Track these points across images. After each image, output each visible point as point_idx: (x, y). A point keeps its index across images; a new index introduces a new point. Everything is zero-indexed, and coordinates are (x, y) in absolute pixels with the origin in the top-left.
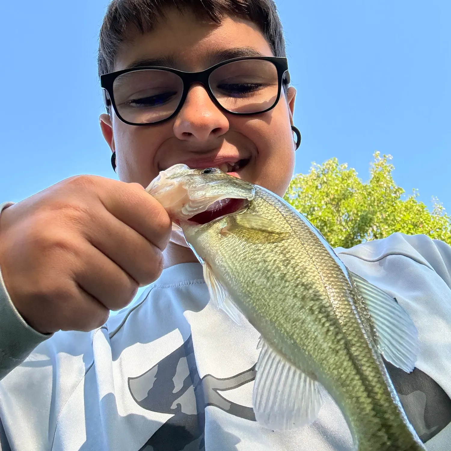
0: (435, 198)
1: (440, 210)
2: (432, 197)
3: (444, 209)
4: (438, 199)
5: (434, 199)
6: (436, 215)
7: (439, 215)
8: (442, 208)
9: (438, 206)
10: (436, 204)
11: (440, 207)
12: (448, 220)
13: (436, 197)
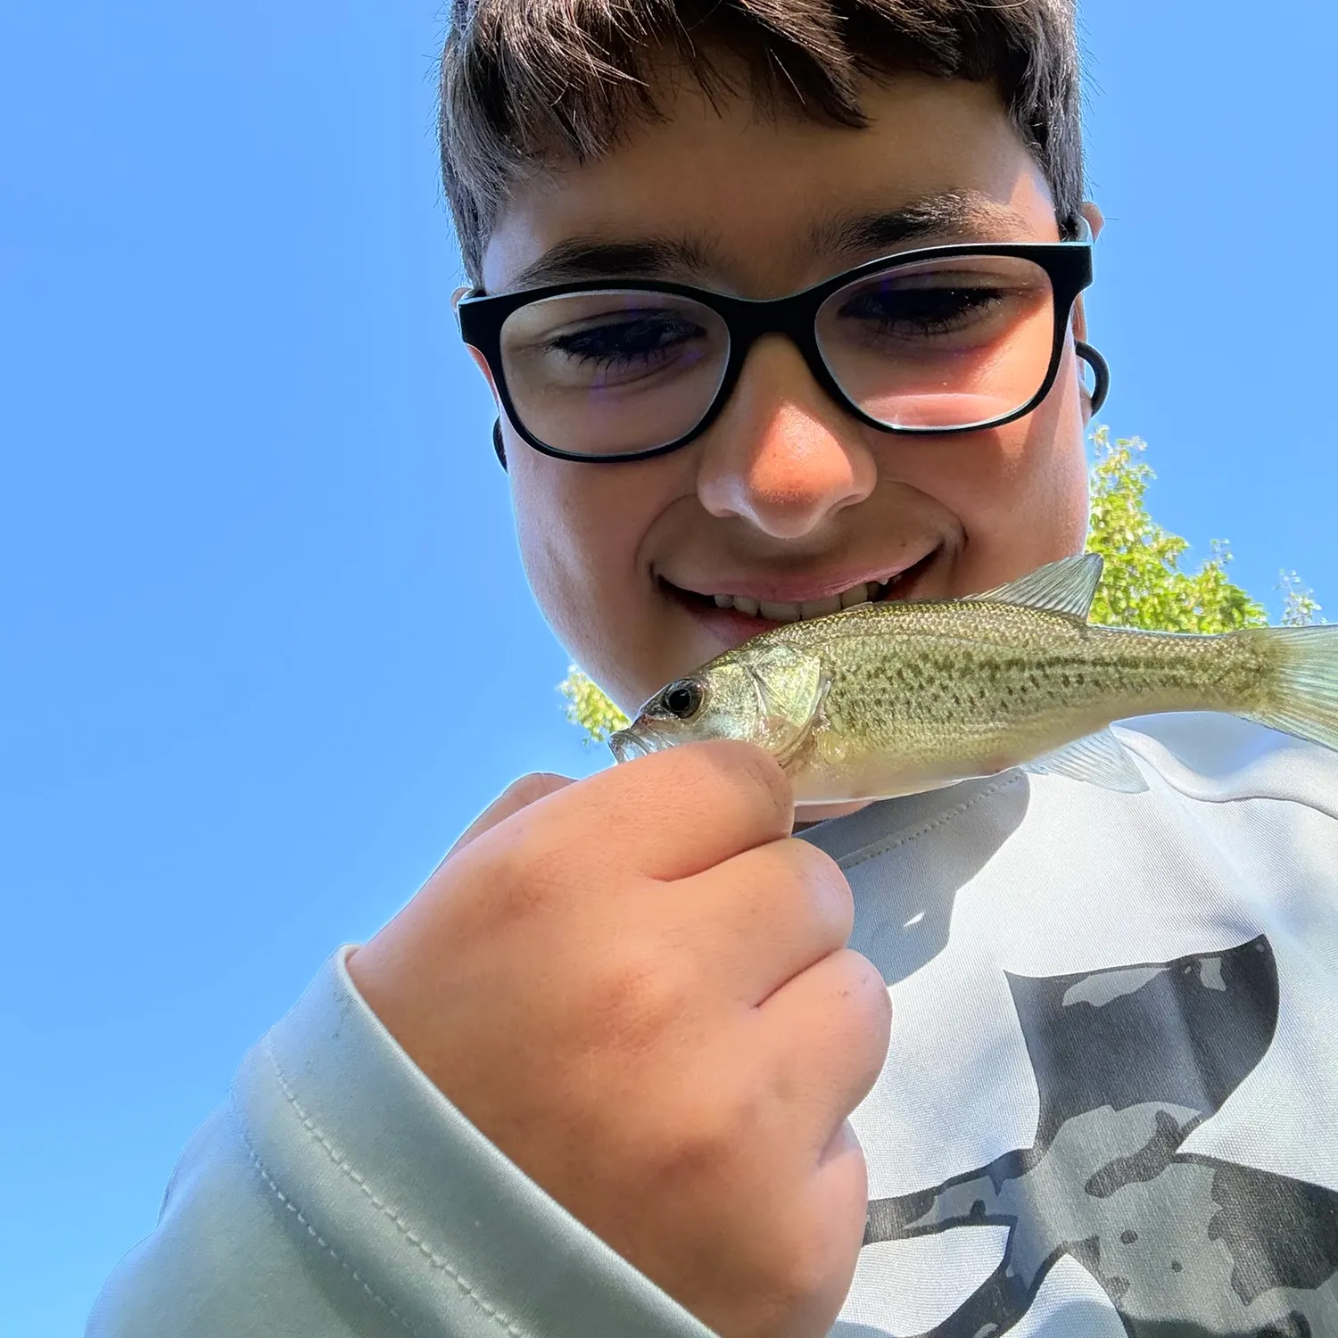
0: (1290, 577)
1: (1305, 611)
2: (1282, 572)
3: (1319, 608)
4: (1297, 580)
5: (1286, 579)
8: (1310, 604)
9: (1300, 599)
10: (1293, 594)
11: (1307, 602)
13: (1294, 573)
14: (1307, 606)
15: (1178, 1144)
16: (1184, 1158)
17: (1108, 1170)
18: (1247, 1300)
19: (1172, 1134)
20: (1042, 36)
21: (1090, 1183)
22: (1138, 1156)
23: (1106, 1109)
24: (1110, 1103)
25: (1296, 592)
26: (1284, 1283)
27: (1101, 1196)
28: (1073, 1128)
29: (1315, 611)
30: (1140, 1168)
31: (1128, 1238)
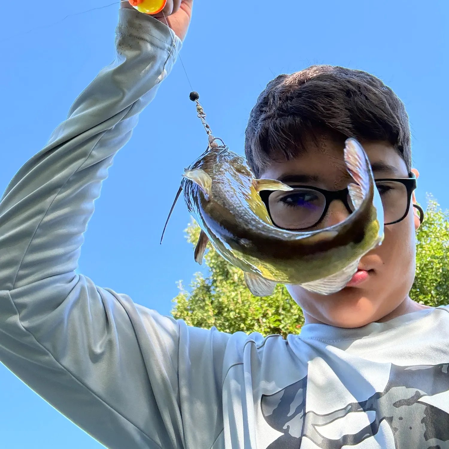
0: (430, 195)
1: (434, 206)
3: (439, 205)
4: (432, 196)
5: (428, 195)
6: (431, 212)
7: (433, 211)
8: (436, 204)
9: (433, 202)
10: (430, 200)
11: (435, 203)
12: (442, 216)
14: (435, 205)
15: (419, 399)
16: (419, 402)
17: (400, 401)
18: (427, 439)
19: (418, 396)
20: (401, 128)
21: (394, 404)
22: (409, 399)
23: (404, 387)
24: (405, 386)
25: (431, 200)
26: (437, 438)
27: (396, 407)
28: (394, 389)
29: (437, 206)
30: (408, 402)
31: (401, 419)
